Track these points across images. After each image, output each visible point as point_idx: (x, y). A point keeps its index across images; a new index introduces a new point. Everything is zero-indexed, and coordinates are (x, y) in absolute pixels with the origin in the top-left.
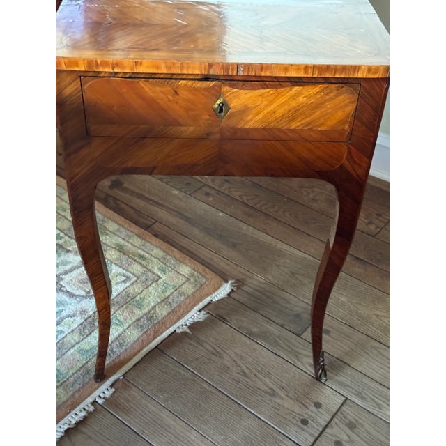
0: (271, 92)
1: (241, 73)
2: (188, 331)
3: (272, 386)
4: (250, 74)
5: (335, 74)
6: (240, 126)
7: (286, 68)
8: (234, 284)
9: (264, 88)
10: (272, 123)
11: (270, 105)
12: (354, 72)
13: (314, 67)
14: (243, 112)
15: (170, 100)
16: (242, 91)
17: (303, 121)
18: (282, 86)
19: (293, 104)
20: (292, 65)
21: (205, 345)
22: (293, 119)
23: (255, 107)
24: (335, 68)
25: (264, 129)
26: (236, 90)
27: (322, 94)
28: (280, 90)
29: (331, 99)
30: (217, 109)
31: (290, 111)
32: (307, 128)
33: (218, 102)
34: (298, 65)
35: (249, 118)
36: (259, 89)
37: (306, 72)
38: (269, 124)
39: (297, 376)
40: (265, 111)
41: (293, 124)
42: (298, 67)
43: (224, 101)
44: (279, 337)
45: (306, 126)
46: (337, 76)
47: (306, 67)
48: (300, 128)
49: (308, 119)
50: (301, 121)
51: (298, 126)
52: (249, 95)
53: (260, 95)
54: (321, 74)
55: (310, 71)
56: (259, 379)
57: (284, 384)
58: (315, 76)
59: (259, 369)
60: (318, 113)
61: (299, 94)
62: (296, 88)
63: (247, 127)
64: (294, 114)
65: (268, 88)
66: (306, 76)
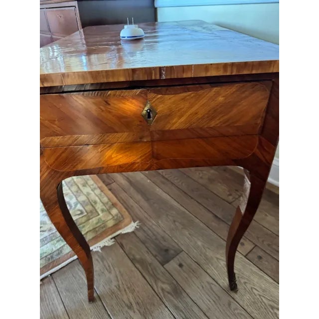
0: (192, 95)
1: (164, 77)
2: (100, 251)
3: (132, 300)
4: (173, 77)
5: (252, 70)
6: (167, 129)
7: (207, 67)
8: (138, 224)
9: (186, 92)
10: (194, 123)
11: (191, 108)
12: (270, 67)
13: (233, 64)
14: (169, 115)
15: (103, 111)
16: (166, 96)
17: (221, 120)
18: (202, 88)
19: (213, 104)
20: (211, 64)
21: (105, 262)
22: (213, 118)
23: (179, 111)
24: (252, 65)
25: (187, 129)
26: (160, 96)
27: (238, 93)
28: (201, 92)
29: (246, 97)
30: (145, 115)
31: (209, 111)
32: (225, 125)
33: (146, 109)
34: (218, 64)
35: (174, 121)
36: (180, 93)
37: (225, 70)
38: (191, 125)
39: (151, 296)
40: (188, 114)
41: (213, 122)
42: (217, 66)
43: (151, 107)
44: (150, 264)
45: (224, 123)
46: (254, 72)
47: (225, 65)
48: (219, 125)
49: (226, 117)
50: (219, 119)
51: (217, 124)
52: (173, 100)
53: (183, 99)
54: (239, 72)
55: (229, 69)
56: (126, 293)
57: (140, 301)
58: (233, 74)
59: (129, 285)
60: (235, 111)
61: (218, 94)
62: (215, 89)
63: (173, 128)
64: (213, 114)
65: (189, 91)
66: (225, 74)
